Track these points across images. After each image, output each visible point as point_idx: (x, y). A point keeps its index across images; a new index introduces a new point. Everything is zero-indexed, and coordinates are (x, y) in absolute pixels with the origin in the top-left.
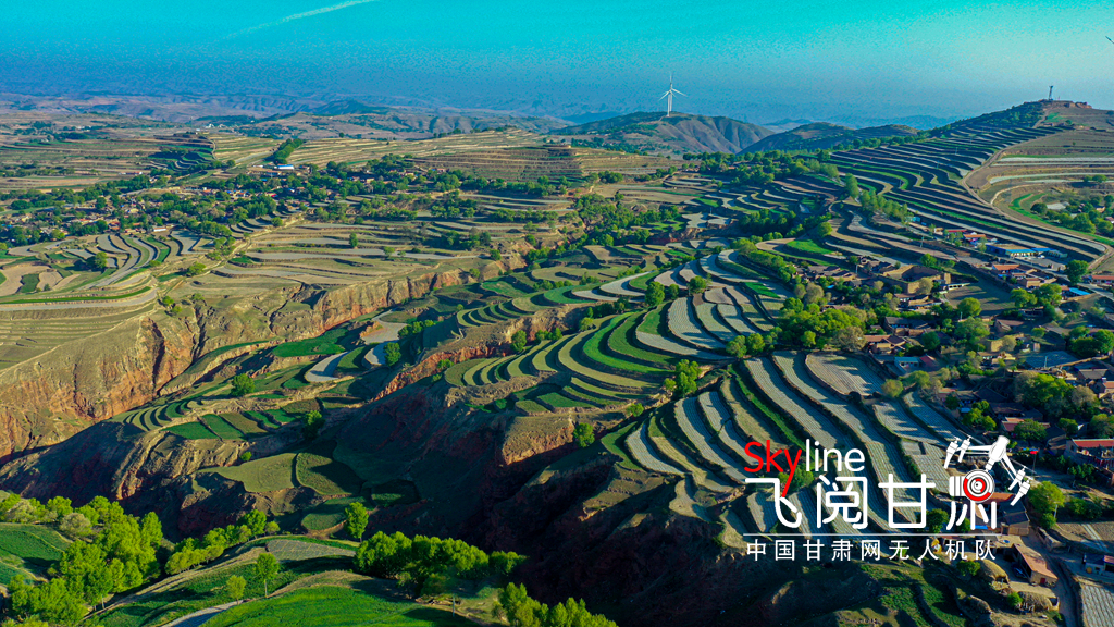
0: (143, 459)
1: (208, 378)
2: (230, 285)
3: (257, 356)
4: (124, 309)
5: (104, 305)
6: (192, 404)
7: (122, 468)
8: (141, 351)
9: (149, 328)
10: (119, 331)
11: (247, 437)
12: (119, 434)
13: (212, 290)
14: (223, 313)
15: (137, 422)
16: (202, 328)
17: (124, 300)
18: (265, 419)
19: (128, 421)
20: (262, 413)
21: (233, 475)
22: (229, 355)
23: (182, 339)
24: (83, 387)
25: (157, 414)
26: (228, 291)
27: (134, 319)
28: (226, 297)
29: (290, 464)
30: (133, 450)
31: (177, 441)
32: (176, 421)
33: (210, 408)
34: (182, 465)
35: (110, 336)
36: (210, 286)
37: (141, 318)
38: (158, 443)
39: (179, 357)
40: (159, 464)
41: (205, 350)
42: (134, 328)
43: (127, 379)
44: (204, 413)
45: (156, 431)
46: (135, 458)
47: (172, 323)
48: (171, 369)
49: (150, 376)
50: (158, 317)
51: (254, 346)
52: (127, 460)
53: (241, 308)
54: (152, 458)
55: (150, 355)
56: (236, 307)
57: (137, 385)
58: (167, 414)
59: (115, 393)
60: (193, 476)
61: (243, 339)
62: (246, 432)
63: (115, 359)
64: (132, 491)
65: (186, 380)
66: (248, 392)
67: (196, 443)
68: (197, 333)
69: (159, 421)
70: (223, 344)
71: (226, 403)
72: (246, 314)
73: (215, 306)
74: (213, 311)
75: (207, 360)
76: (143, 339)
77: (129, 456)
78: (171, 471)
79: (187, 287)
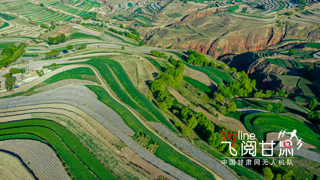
0: (257, 65)
1: (282, 47)
2: (299, 20)
3: (300, 44)
4: (266, 22)
5: (261, 20)
6: (275, 54)
7: (251, 65)
8: (266, 35)
9: (271, 29)
10: (263, 28)
11: (288, 68)
12: (253, 56)
14: (294, 29)
15: (259, 54)
16: (286, 32)
17: (267, 19)
18: (295, 64)
19: (257, 54)
20: (295, 62)
21: (279, 77)
22: (291, 42)
23: (279, 34)
24: (248, 41)
25: (265, 54)
26: (298, 22)
27: (268, 25)
28: (297, 24)
29: (298, 80)
30: (255, 62)
31: (267, 63)
32: (269, 57)
33: (280, 56)
34: (267, 70)
35: (260, 29)
36: (293, 19)
37: (270, 25)
38: (262, 62)
39: (276, 39)
40: (260, 67)
41: (284, 39)
42: (266, 28)
43: (260, 42)
44: (277, 57)
45: (263, 58)
46: (255, 64)
47: (278, 29)
48: (273, 42)
49: (266, 43)
50: (275, 26)
51: (300, 41)
52: (253, 64)
53: (300, 28)
54: (259, 65)
55: (268, 37)
56: (299, 28)
57: (262, 44)
58: (267, 54)
59: (256, 45)
60: (268, 74)
61: (297, 38)
62: (288, 66)
63: (258, 36)
64: (252, 72)
65: (276, 46)
66: (293, 55)
67: (272, 65)
68: (284, 33)
69: (265, 56)
70: (290, 38)
71: (285, 56)
72: (301, 30)
74: (291, 27)
75: (284, 42)
76: (268, 32)
78: (263, 70)
79: (286, 19)
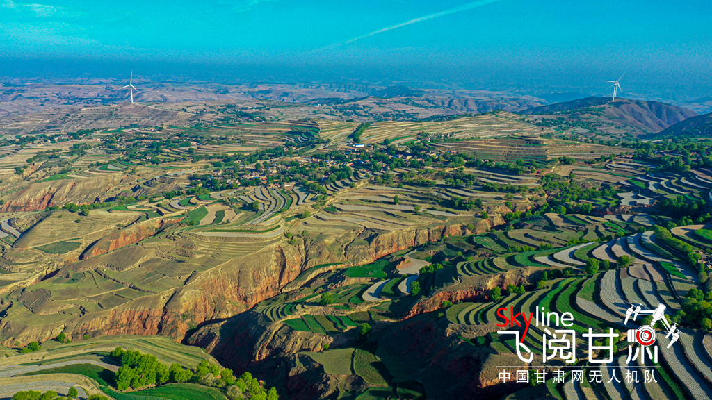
0: (270, 338)
1: (308, 284)
2: (324, 226)
3: (336, 274)
4: (266, 239)
5: (256, 236)
6: (299, 307)
7: (259, 341)
8: (273, 265)
9: (278, 251)
10: (263, 252)
11: (330, 333)
12: (259, 320)
13: (314, 229)
14: (319, 244)
15: (268, 314)
16: (307, 253)
17: (267, 233)
18: (338, 322)
19: (264, 313)
20: (337, 317)
21: (319, 359)
22: (320, 271)
23: (295, 259)
24: (243, 285)
25: (280, 310)
26: (322, 230)
27: (271, 246)
28: (321, 233)
29: (350, 357)
30: (266, 332)
31: (289, 329)
32: (289, 317)
33: (309, 311)
34: (291, 345)
35: (258, 255)
36: (312, 226)
37: (275, 245)
38: (279, 329)
39: (293, 270)
40: (278, 342)
41: (308, 266)
42: (270, 251)
43: (265, 281)
44: (304, 314)
45: (278, 322)
46: (267, 337)
47: (290, 248)
48: (289, 277)
49: (277, 280)
50: (284, 245)
51: (335, 266)
52: (262, 337)
53: (329, 241)
54: (276, 338)
55: (278, 267)
56: (326, 241)
57: (270, 285)
58: (285, 312)
59: (258, 289)
60: (296, 355)
61: (328, 261)
62: (327, 330)
63: (260, 269)
64: (264, 357)
65: (296, 284)
66: (329, 303)
67: (299, 333)
68: (304, 255)
69: (280, 316)
70: (317, 263)
71: (317, 308)
72: (332, 245)
73: (315, 239)
74: (313, 242)
75: (308, 273)
76: (275, 258)
77: (264, 335)
78: (284, 348)
79: (300, 227)
